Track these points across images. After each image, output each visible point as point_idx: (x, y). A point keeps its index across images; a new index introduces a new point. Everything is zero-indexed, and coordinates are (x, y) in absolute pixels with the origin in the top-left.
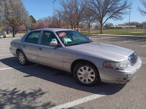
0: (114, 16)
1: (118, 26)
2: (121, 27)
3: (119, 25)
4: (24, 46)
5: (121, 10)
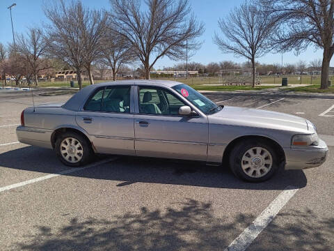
0: (171, 50)
1: (165, 72)
2: (170, 72)
3: (166, 69)
4: (88, 120)
5: (183, 39)
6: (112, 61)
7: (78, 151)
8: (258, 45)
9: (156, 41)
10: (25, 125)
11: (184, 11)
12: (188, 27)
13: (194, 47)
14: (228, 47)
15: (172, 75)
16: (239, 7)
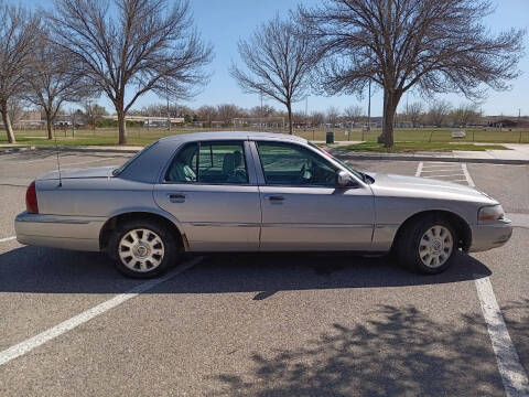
4: (177, 197)
5: (181, 66)
6: (46, 97)
7: (155, 251)
8: (296, 83)
9: (135, 68)
10: (40, 212)
11: (183, 22)
12: (186, 49)
13: (199, 80)
14: (253, 85)
15: (142, 123)
16: (267, 25)
